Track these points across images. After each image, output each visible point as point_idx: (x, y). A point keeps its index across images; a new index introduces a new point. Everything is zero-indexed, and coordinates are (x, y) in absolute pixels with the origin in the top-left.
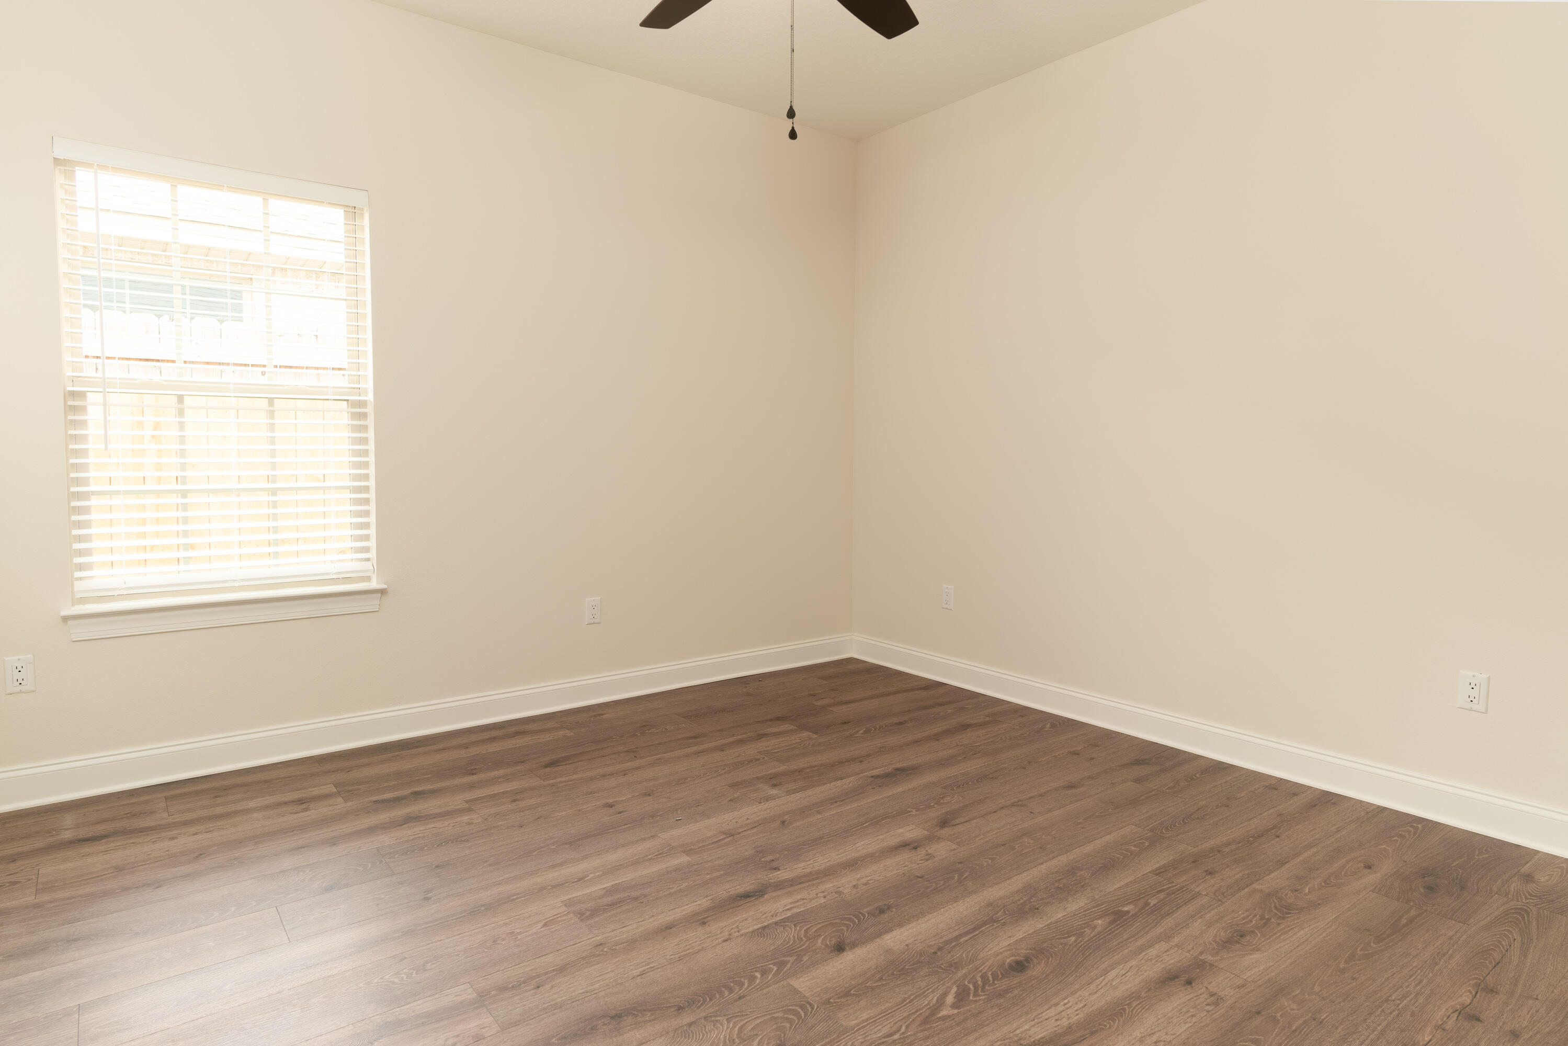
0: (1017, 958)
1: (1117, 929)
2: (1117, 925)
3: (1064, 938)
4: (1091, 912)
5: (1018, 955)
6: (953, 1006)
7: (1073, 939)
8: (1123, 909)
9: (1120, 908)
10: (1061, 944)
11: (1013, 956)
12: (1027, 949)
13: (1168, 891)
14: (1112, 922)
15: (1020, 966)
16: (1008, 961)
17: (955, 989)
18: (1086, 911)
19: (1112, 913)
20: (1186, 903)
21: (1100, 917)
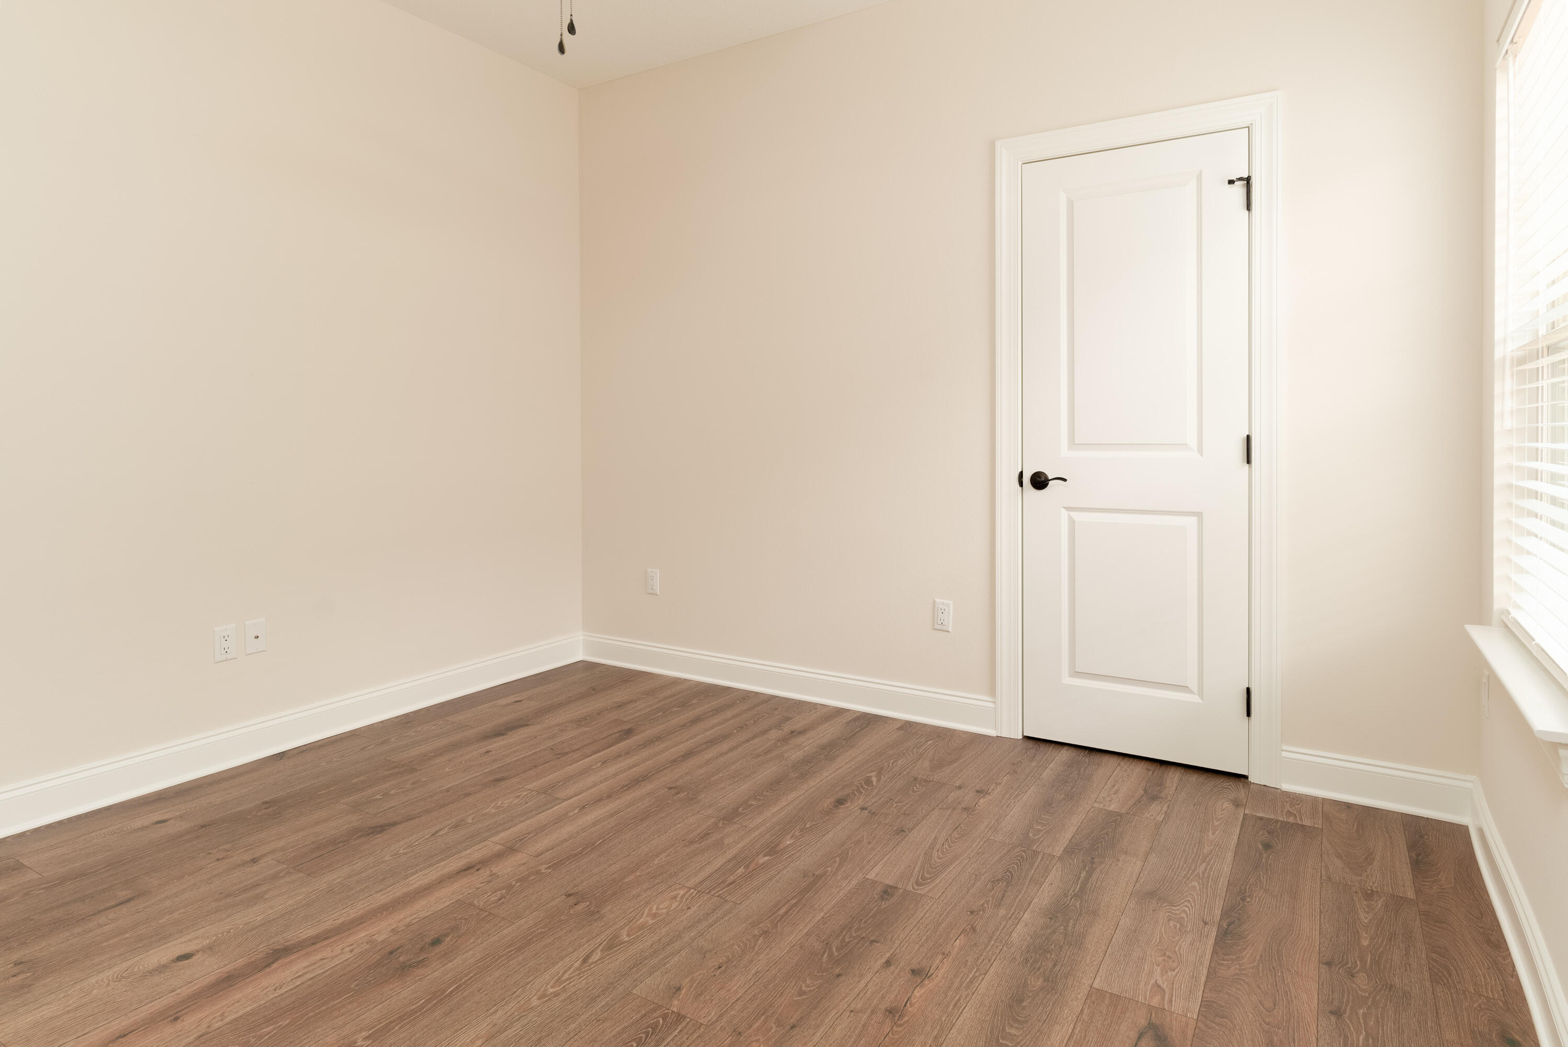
0: (844, 806)
1: (773, 840)
2: (774, 843)
3: (814, 825)
4: (795, 850)
5: (844, 808)
6: (871, 777)
7: (808, 826)
8: (769, 857)
9: (771, 858)
10: (815, 820)
11: (847, 807)
12: (839, 813)
13: (724, 886)
14: (777, 845)
15: (840, 802)
16: (849, 804)
17: (874, 784)
18: (800, 850)
19: (779, 852)
20: (711, 875)
21: (788, 846)
